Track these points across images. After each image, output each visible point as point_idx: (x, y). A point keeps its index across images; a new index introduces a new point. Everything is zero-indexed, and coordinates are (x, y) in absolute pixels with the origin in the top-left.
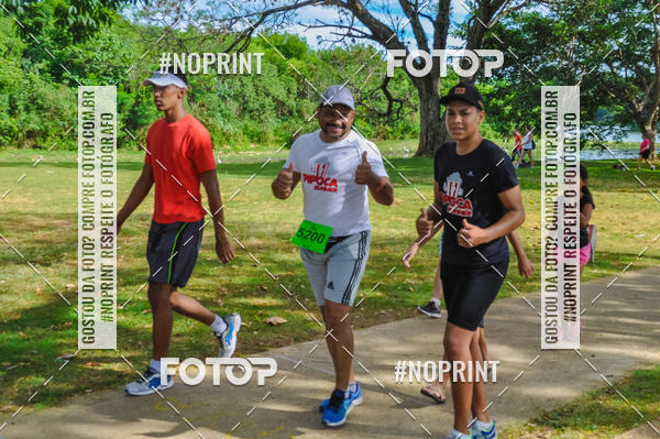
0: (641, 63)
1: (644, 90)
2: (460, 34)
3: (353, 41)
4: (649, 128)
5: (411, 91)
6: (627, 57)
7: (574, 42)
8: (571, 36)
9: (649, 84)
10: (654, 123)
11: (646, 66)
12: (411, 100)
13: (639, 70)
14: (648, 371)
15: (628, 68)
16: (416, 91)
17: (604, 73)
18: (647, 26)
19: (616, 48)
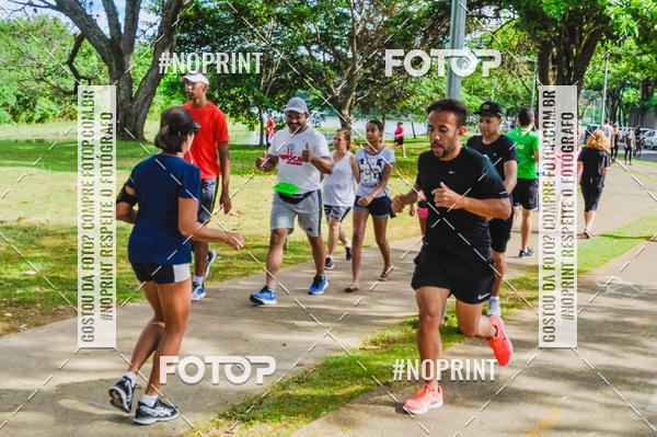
0: (339, 48)
1: (342, 75)
2: (154, 10)
3: (35, 10)
4: (346, 112)
5: (100, 68)
6: (325, 40)
7: (272, 24)
8: (269, 18)
9: (346, 69)
10: (350, 108)
11: (344, 50)
12: (101, 77)
13: (337, 55)
14: (337, 358)
15: (325, 51)
16: (106, 68)
17: (302, 56)
18: (345, 11)
19: (314, 31)
